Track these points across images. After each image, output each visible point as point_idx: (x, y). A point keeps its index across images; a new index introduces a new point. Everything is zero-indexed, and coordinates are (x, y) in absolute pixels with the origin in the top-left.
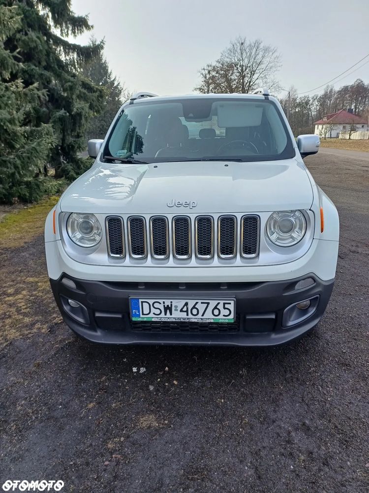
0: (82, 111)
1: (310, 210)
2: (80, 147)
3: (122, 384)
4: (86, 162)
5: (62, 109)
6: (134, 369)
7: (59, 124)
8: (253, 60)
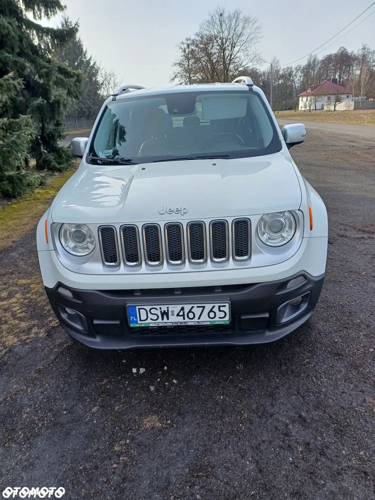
0: (60, 98)
1: (299, 210)
2: (61, 136)
3: (124, 385)
4: (67, 151)
5: (39, 97)
6: (133, 369)
7: (37, 113)
8: (233, 31)
